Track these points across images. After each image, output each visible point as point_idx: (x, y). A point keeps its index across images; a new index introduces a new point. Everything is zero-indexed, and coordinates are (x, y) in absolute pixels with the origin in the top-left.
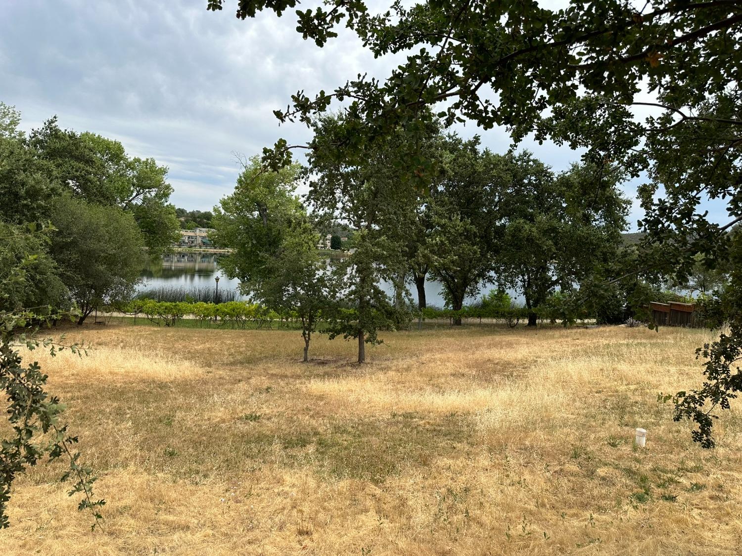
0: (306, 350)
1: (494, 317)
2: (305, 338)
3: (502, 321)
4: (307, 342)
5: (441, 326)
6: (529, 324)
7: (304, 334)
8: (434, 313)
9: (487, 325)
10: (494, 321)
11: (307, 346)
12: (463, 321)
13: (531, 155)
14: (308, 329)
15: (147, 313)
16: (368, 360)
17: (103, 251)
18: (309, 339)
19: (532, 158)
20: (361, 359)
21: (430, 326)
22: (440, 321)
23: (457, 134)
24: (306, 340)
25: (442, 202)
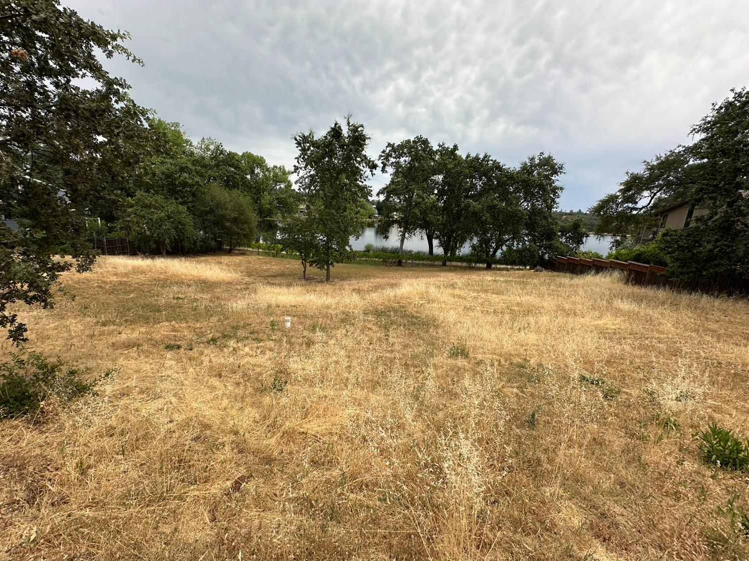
0: (304, 272)
3: (465, 264)
4: (305, 268)
7: (302, 262)
8: (438, 258)
10: (460, 264)
11: (305, 270)
12: (448, 263)
13: (490, 156)
14: (304, 260)
15: (263, 249)
16: (331, 279)
17: (229, 215)
18: (306, 266)
19: (490, 158)
20: (328, 279)
21: (418, 265)
22: (425, 262)
23: (444, 144)
24: (304, 266)
25: (423, 188)
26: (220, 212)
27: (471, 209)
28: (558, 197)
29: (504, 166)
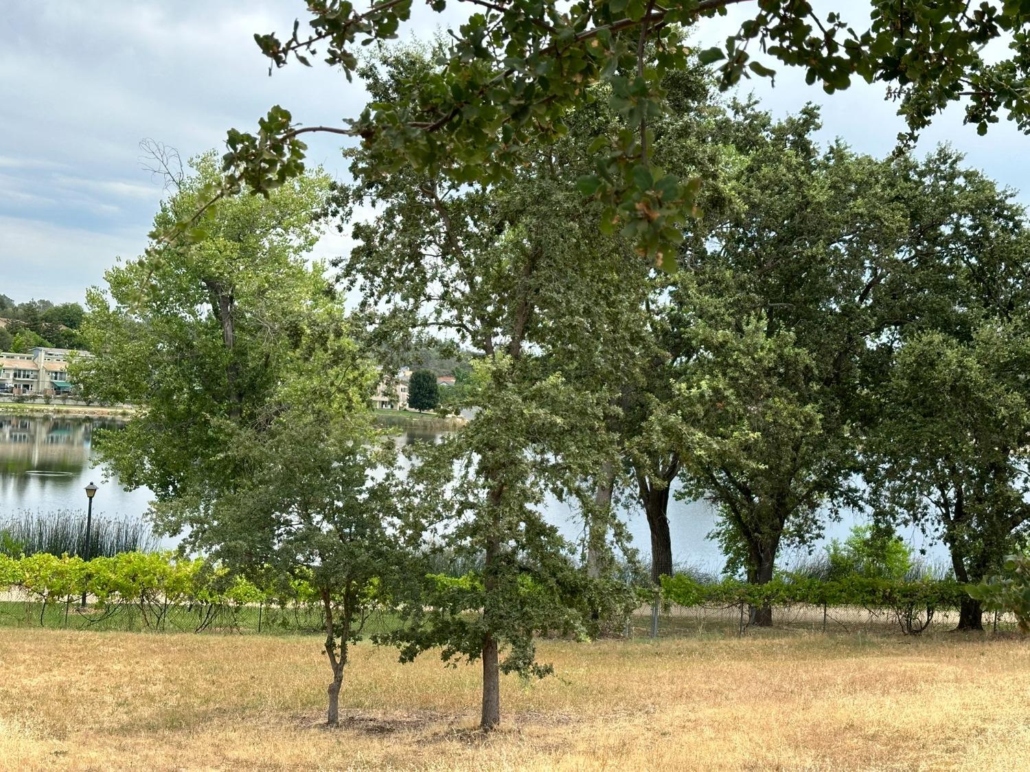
0: (334, 690)
1: (864, 604)
2: (332, 657)
4: (338, 669)
5: (714, 627)
6: (962, 625)
7: (330, 646)
8: (696, 590)
9: (844, 627)
10: (864, 615)
11: (339, 679)
12: (778, 612)
13: (959, 158)
14: (340, 632)
16: (507, 722)
18: (344, 659)
19: (961, 167)
20: (489, 719)
21: (686, 627)
23: (756, 103)
24: (333, 661)
25: (717, 282)
29: (1011, 196)
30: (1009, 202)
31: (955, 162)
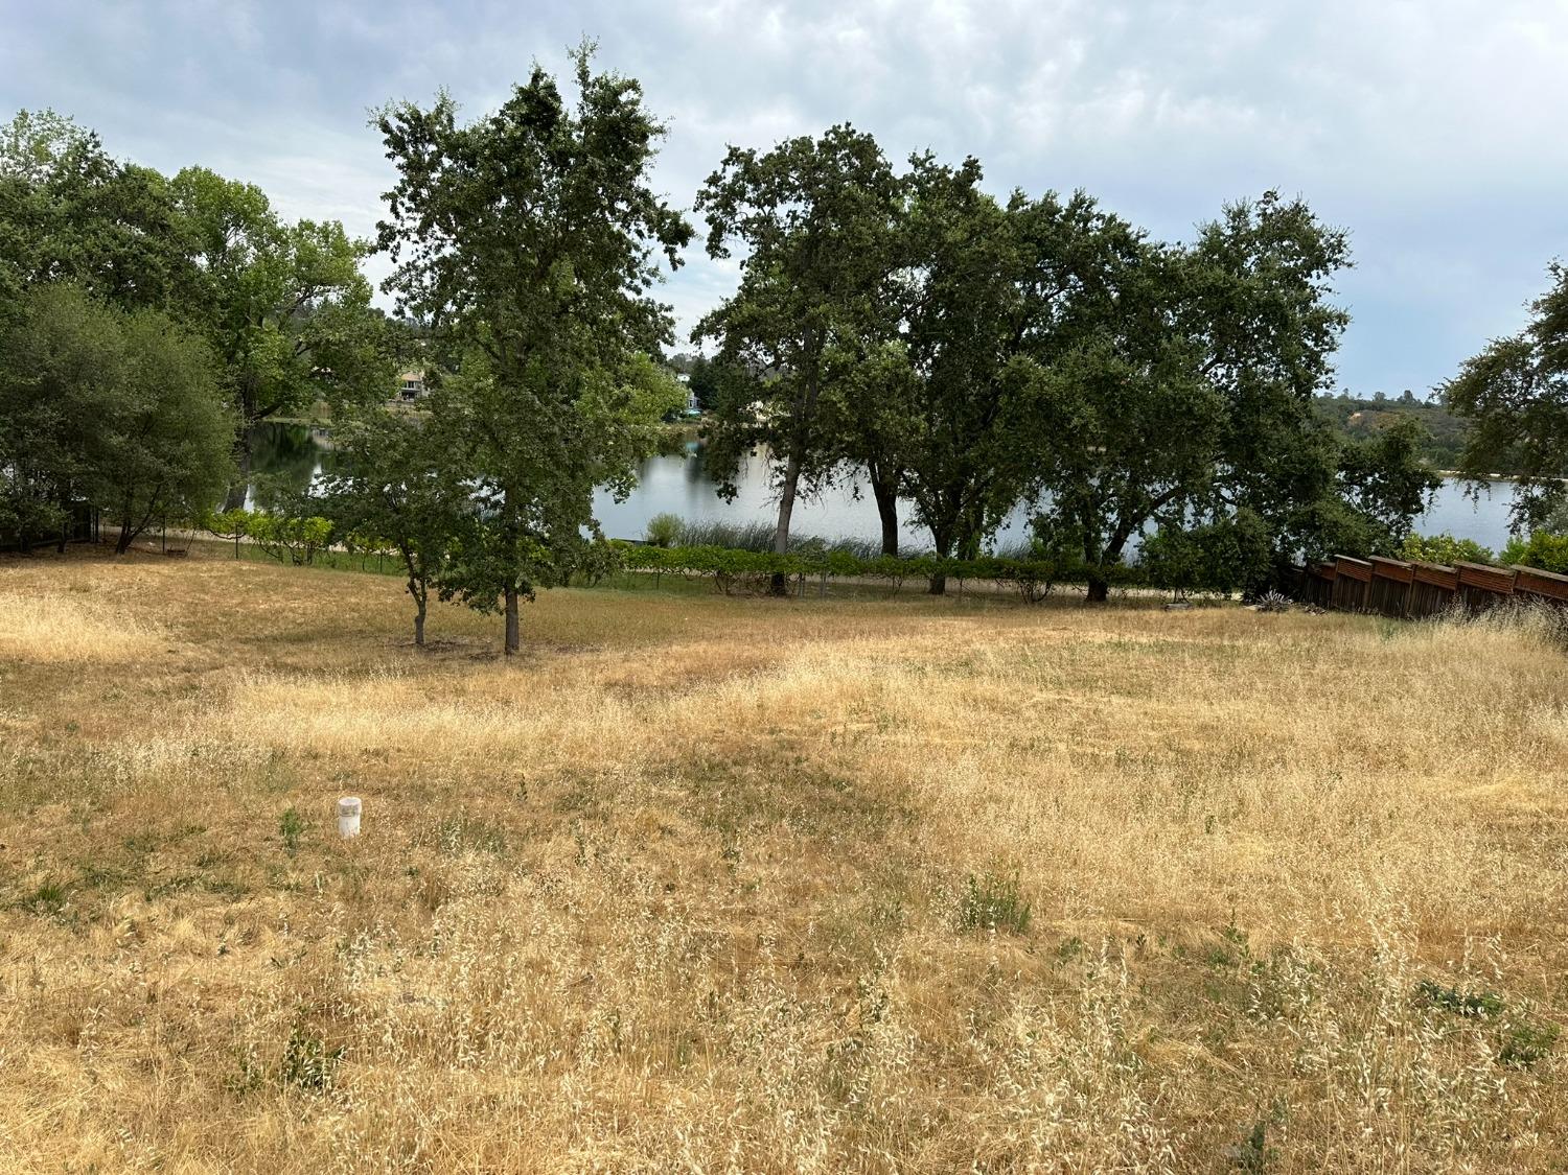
0: (420, 620)
1: (994, 577)
2: (416, 595)
3: (1010, 587)
4: (421, 605)
5: (867, 592)
6: (1089, 598)
7: (412, 586)
8: (913, 564)
9: (974, 595)
10: (993, 585)
11: (423, 614)
12: (951, 584)
13: (1092, 203)
14: (419, 577)
15: (254, 536)
16: (523, 648)
17: (123, 407)
18: (425, 598)
19: (1095, 210)
20: (511, 646)
22: (869, 581)
23: (933, 157)
24: (418, 600)
25: (859, 313)
26: (84, 394)
27: (1030, 389)
28: (1332, 349)
29: (1144, 236)
30: (1142, 241)
31: (1089, 206)
